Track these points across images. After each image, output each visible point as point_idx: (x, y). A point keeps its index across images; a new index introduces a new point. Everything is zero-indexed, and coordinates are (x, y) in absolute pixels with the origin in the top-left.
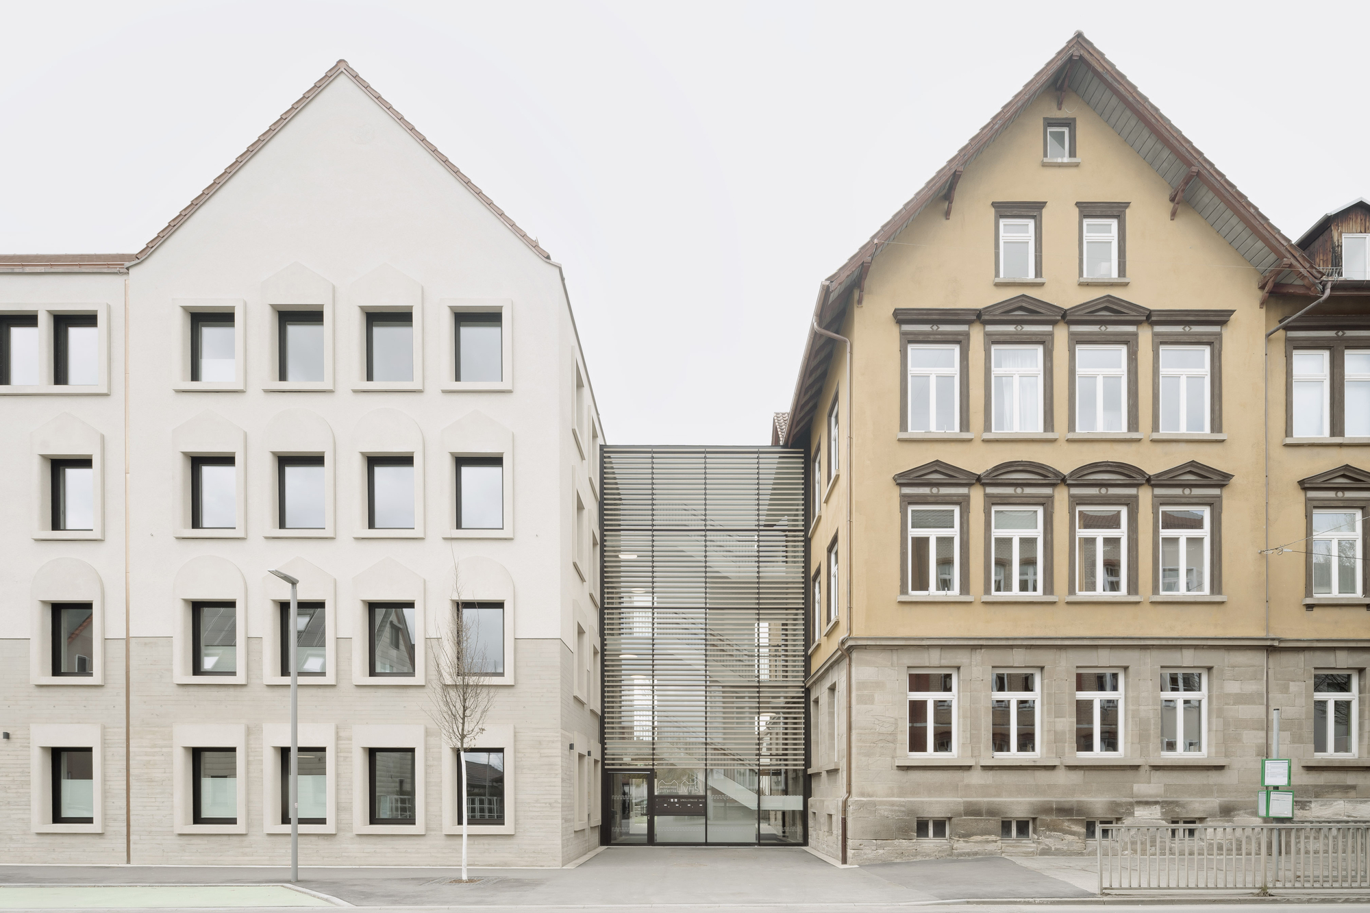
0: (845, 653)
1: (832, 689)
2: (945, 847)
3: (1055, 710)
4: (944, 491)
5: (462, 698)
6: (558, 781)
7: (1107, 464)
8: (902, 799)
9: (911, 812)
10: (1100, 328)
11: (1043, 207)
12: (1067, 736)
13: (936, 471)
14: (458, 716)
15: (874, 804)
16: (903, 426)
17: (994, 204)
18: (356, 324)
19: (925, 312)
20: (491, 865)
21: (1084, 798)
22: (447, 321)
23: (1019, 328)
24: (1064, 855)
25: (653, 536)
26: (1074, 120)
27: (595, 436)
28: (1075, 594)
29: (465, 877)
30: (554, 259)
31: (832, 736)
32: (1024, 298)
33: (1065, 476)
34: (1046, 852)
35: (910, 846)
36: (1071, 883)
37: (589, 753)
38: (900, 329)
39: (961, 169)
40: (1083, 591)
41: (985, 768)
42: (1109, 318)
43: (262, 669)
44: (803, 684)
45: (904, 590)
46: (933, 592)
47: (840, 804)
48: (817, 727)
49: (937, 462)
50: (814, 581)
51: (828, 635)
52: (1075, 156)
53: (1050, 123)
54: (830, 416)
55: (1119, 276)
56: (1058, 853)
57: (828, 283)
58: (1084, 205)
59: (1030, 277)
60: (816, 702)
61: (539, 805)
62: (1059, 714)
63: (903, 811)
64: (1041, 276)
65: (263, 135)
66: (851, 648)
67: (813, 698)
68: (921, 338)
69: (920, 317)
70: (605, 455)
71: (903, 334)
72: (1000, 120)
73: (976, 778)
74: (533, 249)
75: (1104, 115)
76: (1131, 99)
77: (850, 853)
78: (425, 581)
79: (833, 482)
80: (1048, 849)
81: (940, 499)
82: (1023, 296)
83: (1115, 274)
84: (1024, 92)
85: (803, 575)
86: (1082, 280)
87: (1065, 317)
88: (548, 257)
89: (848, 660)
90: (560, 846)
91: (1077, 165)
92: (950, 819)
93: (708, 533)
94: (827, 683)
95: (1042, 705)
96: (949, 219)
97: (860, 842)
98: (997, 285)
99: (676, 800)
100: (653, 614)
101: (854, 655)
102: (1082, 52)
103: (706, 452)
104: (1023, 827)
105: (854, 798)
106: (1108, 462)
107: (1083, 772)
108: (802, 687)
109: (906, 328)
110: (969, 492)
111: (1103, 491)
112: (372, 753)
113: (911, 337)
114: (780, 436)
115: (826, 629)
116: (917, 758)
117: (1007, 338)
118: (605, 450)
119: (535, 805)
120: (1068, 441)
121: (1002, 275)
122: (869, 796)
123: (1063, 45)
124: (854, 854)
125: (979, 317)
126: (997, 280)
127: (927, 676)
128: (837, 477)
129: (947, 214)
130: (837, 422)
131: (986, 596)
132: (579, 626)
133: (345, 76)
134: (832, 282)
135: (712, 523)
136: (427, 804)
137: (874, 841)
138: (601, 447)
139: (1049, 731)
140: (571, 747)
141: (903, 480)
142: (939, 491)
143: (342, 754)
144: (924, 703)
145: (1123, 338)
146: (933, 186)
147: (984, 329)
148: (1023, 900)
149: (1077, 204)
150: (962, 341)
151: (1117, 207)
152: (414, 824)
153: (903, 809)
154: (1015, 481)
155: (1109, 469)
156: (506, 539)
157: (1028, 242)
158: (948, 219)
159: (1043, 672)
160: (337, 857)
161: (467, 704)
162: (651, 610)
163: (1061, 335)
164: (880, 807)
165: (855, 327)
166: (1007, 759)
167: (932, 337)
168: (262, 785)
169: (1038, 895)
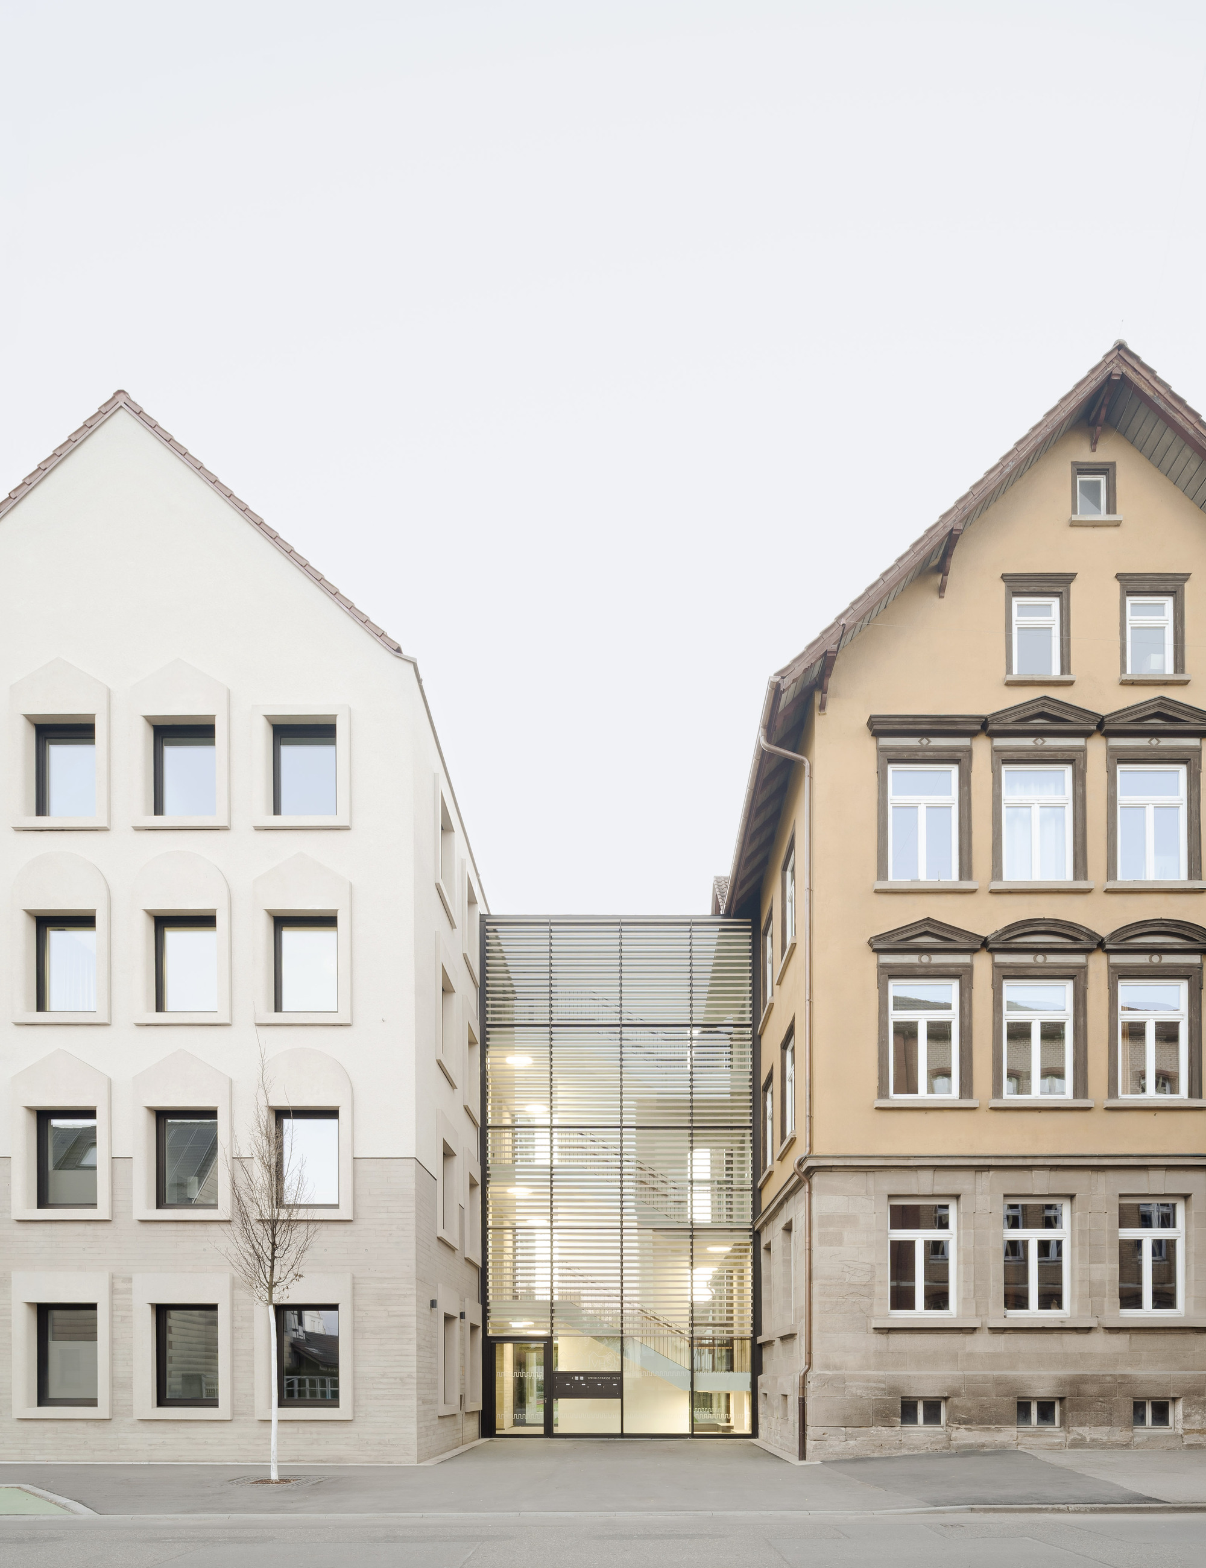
0: (804, 1178)
1: (788, 1229)
2: (940, 1437)
3: (1090, 1253)
4: (938, 959)
5: (270, 1232)
6: (412, 1348)
7: (1160, 922)
8: (881, 1373)
9: (892, 1390)
10: (1149, 742)
11: (1072, 580)
12: (1107, 1288)
13: (926, 933)
14: (265, 1257)
15: (843, 1380)
16: (882, 872)
17: (1004, 577)
18: (142, 739)
19: (911, 720)
20: (322, 1461)
21: (1129, 1371)
22: (263, 737)
23: (1039, 741)
24: (1102, 1448)
25: (551, 1033)
26: (1113, 464)
27: (472, 901)
28: (1117, 1097)
29: (274, 1476)
30: (406, 652)
31: (787, 1292)
32: (1045, 701)
33: (1103, 939)
34: (1078, 1444)
35: (892, 1436)
36: (1118, 1483)
37: (462, 1315)
38: (877, 743)
39: (960, 526)
40: (1127, 1094)
41: (995, 1330)
42: (1162, 728)
43: (10, 1200)
44: (751, 1227)
45: (883, 1093)
46: (923, 1095)
47: (797, 1380)
48: (769, 1282)
49: (928, 921)
50: (766, 1089)
51: (781, 1158)
52: (1114, 512)
53: (1081, 469)
54: (785, 869)
55: (1176, 672)
56: (1095, 1444)
57: (778, 679)
58: (1128, 577)
59: (1054, 674)
60: (768, 1248)
61: (385, 1380)
62: (1095, 1259)
63: (883, 1389)
64: (1069, 673)
65: (15, 490)
66: (811, 1170)
67: (763, 1243)
68: (905, 755)
69: (905, 727)
70: (487, 927)
71: (881, 750)
72: (1012, 461)
73: (981, 1344)
74: (378, 639)
75: (1155, 459)
76: (1191, 432)
77: (810, 1445)
78: (231, 1081)
79: (788, 952)
80: (1080, 1440)
81: (932, 971)
82: (1045, 698)
83: (1169, 670)
84: (1046, 424)
85: (751, 1084)
86: (1124, 677)
87: (1103, 727)
88: (399, 650)
89: (807, 1186)
90: (415, 1436)
91: (1117, 524)
92: (946, 1399)
93: (624, 1029)
94: (780, 1223)
95: (1073, 1246)
96: (943, 597)
97: (824, 1430)
98: (1009, 684)
99: (582, 1378)
100: (551, 1134)
101: (817, 1179)
102: (1125, 369)
103: (621, 923)
104: (1046, 1410)
105: (816, 1370)
106: (1161, 919)
107: (1128, 1336)
108: (750, 1230)
109: (887, 742)
110: (972, 960)
111: (1155, 959)
112: (161, 1311)
113: (892, 755)
114: (721, 904)
115: (779, 1150)
116: (902, 1317)
117: (1023, 756)
118: (487, 921)
119: (381, 1380)
120: (1108, 892)
121: (1015, 671)
122: (836, 1368)
123: (1099, 359)
124: (816, 1445)
125: (985, 727)
126: (1010, 678)
127: (917, 1208)
128: (794, 946)
129: (941, 590)
130: (793, 877)
131: (996, 1100)
132: (445, 1145)
133: (126, 413)
134: (783, 678)
135: (630, 1016)
136: (233, 1379)
137: (843, 1429)
138: (483, 917)
139: (1082, 1281)
140: (433, 1304)
141: (882, 944)
142: (930, 959)
143: (119, 1313)
144: (911, 1244)
145: (1182, 755)
146: (922, 549)
147: (992, 743)
148: (1050, 1506)
149: (1118, 576)
150: (961, 760)
151: (1173, 580)
152: (217, 1406)
153: (883, 1386)
154: (1035, 946)
155: (1163, 929)
156: (341, 1025)
157: (1051, 628)
158: (941, 597)
159: (1074, 1202)
160: (111, 1451)
161: (277, 1240)
162: (548, 1130)
163: (1097, 749)
164: (851, 1384)
165: (816, 740)
166: (1024, 1318)
167: (920, 754)
168: (11, 1354)
169: (1072, 1500)
